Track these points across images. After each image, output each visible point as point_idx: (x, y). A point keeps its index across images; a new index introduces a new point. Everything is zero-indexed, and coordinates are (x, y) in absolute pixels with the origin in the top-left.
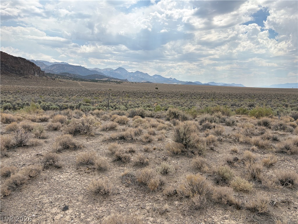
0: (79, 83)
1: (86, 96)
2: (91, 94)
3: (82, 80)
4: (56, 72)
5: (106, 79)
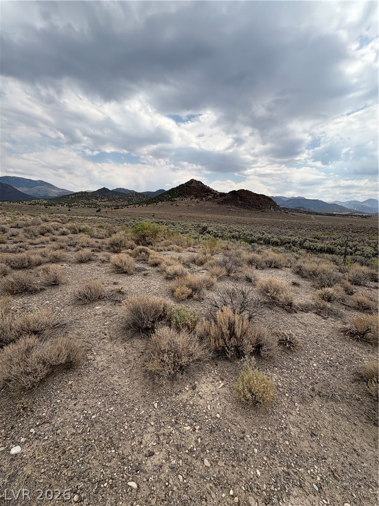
0: (313, 216)
1: (317, 230)
2: (323, 229)
3: (317, 214)
4: (291, 207)
5: (348, 213)
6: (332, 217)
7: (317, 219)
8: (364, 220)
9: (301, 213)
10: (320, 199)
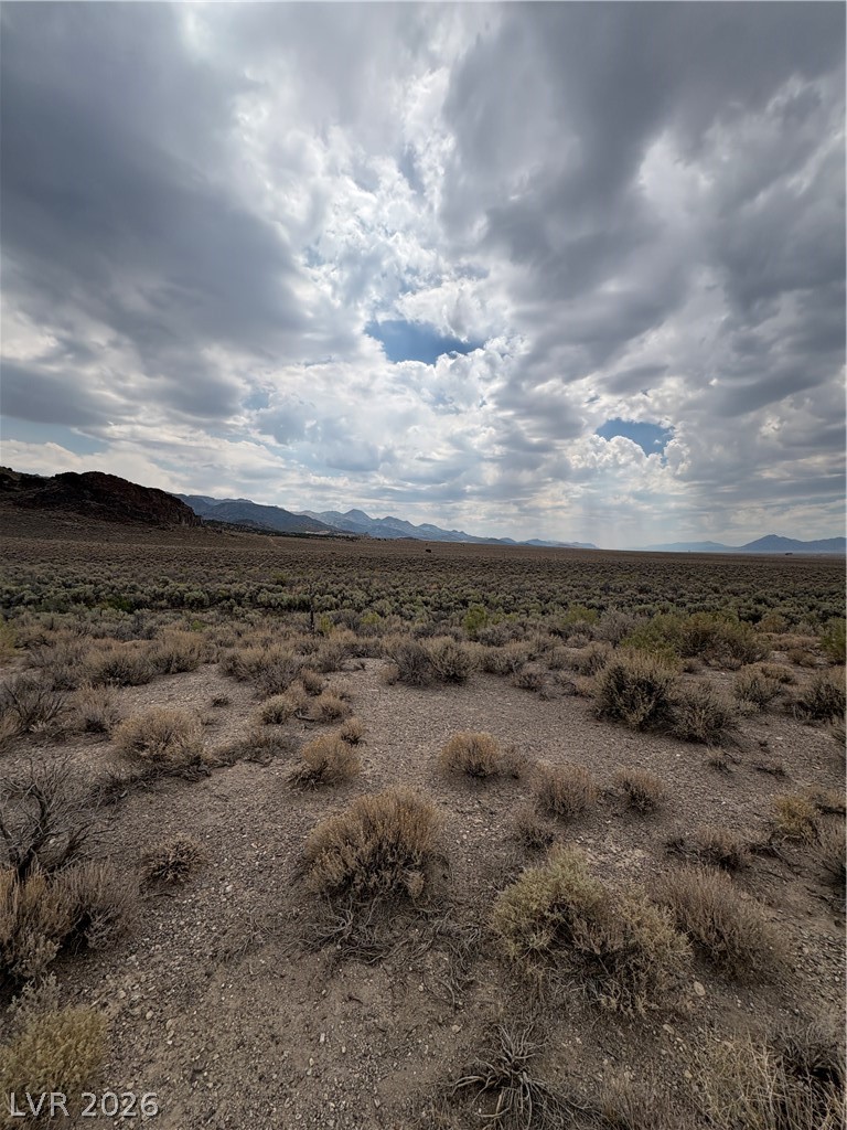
0: (271, 540)
1: (281, 566)
2: (291, 563)
3: (278, 534)
4: (227, 519)
5: (327, 532)
6: (305, 540)
7: (278, 544)
8: (351, 544)
9: (248, 531)
10: (279, 506)
